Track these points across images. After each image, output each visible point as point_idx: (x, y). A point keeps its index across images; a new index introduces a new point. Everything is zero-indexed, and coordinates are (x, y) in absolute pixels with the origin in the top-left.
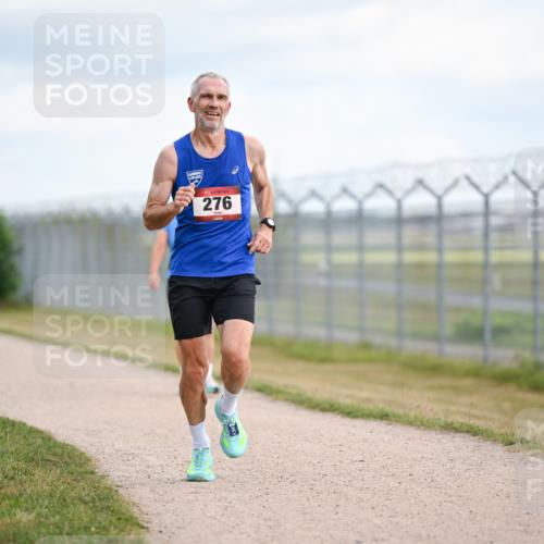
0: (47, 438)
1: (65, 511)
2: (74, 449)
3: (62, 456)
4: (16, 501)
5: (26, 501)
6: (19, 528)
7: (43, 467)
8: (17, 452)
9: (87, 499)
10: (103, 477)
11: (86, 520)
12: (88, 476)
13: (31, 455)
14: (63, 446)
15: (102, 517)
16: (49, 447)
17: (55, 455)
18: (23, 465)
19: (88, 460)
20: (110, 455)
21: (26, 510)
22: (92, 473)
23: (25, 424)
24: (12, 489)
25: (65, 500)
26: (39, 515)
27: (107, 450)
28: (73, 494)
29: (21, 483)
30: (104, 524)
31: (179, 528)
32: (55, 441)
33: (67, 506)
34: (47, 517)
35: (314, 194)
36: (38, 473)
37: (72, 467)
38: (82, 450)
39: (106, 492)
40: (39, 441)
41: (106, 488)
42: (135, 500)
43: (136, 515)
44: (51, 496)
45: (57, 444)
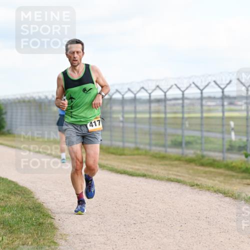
0: (16, 184)
1: (23, 212)
2: (26, 189)
3: (22, 191)
4: (4, 208)
5: (8, 209)
6: (5, 219)
7: (15, 195)
8: (4, 190)
9: (31, 208)
10: (37, 199)
11: (31, 215)
12: (32, 199)
13: (10, 191)
14: (22, 187)
15: (37, 214)
16: (17, 188)
17: (19, 191)
18: (6, 195)
19: (32, 193)
20: (40, 190)
21: (8, 212)
22: (33, 198)
23: (7, 179)
24: (3, 204)
25: (23, 208)
26: (13, 214)
27: (39, 189)
28: (26, 206)
29: (6, 201)
30: (38, 217)
31: (66, 218)
32: (19, 186)
33: (24, 211)
34: (16, 215)
35: (117, 91)
36: (13, 197)
37: (26, 196)
38: (29, 189)
39: (38, 205)
40: (13, 186)
41: (39, 204)
42: (50, 208)
43: (50, 214)
44: (17, 206)
45: (19, 187)
